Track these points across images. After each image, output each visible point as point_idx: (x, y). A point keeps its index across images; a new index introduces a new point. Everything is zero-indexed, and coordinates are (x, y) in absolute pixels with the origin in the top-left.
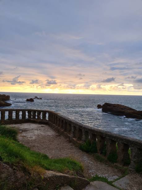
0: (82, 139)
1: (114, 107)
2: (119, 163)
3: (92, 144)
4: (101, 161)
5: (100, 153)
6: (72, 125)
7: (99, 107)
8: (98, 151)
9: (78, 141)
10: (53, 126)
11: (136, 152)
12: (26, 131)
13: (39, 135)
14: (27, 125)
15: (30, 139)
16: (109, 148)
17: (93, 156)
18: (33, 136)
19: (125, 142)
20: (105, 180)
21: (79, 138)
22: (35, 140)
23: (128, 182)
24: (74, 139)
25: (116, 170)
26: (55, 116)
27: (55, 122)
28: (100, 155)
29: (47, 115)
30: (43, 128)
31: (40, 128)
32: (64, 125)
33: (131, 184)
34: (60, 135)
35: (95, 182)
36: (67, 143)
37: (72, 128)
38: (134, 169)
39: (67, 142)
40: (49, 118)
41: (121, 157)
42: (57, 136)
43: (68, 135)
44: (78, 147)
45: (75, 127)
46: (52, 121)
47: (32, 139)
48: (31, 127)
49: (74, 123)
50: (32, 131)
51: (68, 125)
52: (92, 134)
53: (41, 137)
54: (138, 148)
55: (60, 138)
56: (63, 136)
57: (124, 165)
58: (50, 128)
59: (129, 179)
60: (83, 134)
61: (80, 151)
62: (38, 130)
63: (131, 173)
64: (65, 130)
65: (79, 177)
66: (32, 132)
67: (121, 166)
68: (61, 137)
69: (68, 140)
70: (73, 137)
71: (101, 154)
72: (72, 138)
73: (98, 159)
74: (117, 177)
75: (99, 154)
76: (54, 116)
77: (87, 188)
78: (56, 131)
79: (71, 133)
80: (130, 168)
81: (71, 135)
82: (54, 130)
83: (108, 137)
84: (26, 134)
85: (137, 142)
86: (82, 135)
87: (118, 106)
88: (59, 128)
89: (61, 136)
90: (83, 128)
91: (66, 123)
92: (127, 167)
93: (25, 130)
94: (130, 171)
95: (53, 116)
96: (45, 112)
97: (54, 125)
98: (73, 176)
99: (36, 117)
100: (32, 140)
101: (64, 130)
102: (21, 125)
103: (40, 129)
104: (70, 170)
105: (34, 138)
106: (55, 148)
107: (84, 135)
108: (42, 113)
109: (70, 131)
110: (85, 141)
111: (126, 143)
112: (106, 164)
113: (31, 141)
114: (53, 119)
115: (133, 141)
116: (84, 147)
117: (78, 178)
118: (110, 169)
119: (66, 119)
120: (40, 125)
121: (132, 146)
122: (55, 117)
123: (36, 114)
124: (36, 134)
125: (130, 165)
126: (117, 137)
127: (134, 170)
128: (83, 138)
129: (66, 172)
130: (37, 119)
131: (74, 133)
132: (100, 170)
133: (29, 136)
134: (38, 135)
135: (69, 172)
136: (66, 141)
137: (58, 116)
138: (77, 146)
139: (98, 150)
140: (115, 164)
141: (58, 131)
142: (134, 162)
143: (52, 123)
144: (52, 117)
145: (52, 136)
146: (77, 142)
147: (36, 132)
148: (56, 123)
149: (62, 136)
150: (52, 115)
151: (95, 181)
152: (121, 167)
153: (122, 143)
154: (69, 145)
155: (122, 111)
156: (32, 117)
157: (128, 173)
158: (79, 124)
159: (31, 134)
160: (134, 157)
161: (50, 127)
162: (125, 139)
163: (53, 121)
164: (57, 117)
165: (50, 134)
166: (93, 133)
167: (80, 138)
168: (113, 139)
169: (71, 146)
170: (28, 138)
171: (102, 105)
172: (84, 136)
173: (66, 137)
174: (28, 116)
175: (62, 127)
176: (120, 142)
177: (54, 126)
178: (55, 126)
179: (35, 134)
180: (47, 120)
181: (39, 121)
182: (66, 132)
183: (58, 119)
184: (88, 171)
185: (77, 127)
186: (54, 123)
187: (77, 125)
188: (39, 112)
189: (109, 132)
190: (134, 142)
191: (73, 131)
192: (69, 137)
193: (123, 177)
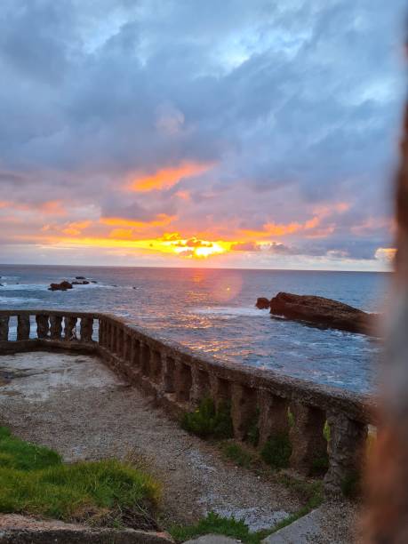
0: (191, 396)
1: (304, 303)
2: (296, 469)
3: (217, 412)
4: (240, 465)
5: (240, 439)
6: (164, 355)
7: (262, 303)
8: (237, 432)
9: (181, 402)
10: (111, 360)
11: (343, 432)
12: (26, 376)
13: (63, 389)
14: (31, 357)
15: (32, 401)
16: (266, 422)
17: (220, 448)
18: (43, 390)
19: (312, 402)
20: (236, 530)
21: (182, 392)
22: (46, 405)
23: (317, 530)
24: (168, 395)
25: (285, 492)
26: (118, 330)
27: (118, 346)
29: (96, 327)
30: (82, 364)
31: (71, 367)
32: (141, 356)
33: (326, 537)
34: (128, 386)
35: (204, 539)
36: (147, 410)
37: (164, 363)
38: (339, 485)
39: (146, 408)
40: (100, 337)
41: (300, 448)
42: (120, 389)
43: (151, 385)
44: (177, 423)
45: (171, 361)
46: (109, 346)
47: (38, 400)
48: (45, 363)
49: (169, 348)
50: (43, 376)
51: (152, 355)
52: (218, 378)
53: (68, 395)
54: (350, 420)
55: (129, 396)
56: (138, 389)
57: (310, 475)
58: (101, 365)
59: (322, 521)
60: (193, 381)
61: (183, 432)
62: (61, 372)
63: (329, 499)
64: (145, 371)
65: (132, 530)
66: (42, 379)
67: (301, 478)
68: (131, 391)
69: (150, 402)
70: (166, 392)
71: (243, 440)
72: (163, 395)
73: (233, 458)
74: (287, 516)
75: (239, 443)
76: (115, 328)
78: (118, 375)
79: (161, 377)
80: (327, 482)
81: (160, 386)
82: (114, 371)
83: (264, 385)
84: (23, 384)
85: (346, 401)
86: (192, 384)
87: (315, 301)
88: (127, 364)
89: (132, 387)
90: (192, 361)
91: (147, 348)
92: (319, 481)
93: (22, 375)
94: (327, 492)
95: (113, 329)
96: (88, 319)
97: (114, 355)
98: (105, 530)
99: (63, 334)
100: (36, 405)
101: (141, 369)
102: (11, 357)
103: (69, 370)
104: (99, 505)
105: (45, 397)
106: (106, 425)
107: (197, 383)
108: (79, 320)
109: (158, 371)
110: (198, 402)
111: (316, 405)
112: (255, 472)
113: (32, 408)
114: (113, 339)
115: (336, 396)
116: (194, 419)
117: (127, 534)
118: (266, 488)
119: (145, 337)
120: (73, 359)
121: (332, 412)
122: (118, 332)
123: (63, 324)
124: (54, 384)
125: (327, 474)
126: (290, 387)
127: (339, 488)
128: (192, 392)
129: (78, 514)
130: (65, 339)
131: (167, 377)
132: (235, 492)
133: (32, 392)
134: (61, 389)
135: (91, 513)
136: (146, 405)
137: (125, 329)
138: (175, 420)
139: (236, 429)
140: (283, 471)
141: (126, 374)
142: (340, 463)
143: (108, 351)
144: (110, 331)
145: (103, 391)
146: (175, 407)
147: (56, 380)
148: (121, 350)
149: (135, 389)
150: (111, 325)
151: (204, 534)
152: (300, 482)
153: (303, 403)
154: (152, 417)
155: (326, 315)
156: (49, 334)
157: (320, 502)
158: (182, 351)
159: (38, 384)
160: (340, 448)
161: (103, 363)
162: (313, 392)
163: (112, 343)
164: (122, 331)
165: (97, 385)
166: (221, 377)
167: (184, 395)
168: (279, 393)
169: (158, 420)
170: (25, 396)
171: (270, 300)
172: (195, 388)
173: (148, 391)
174: (38, 331)
175: (136, 361)
176: (298, 401)
177: (114, 359)
178: (118, 358)
179: (51, 385)
180: (94, 342)
181: (69, 344)
182: (147, 375)
183: (125, 338)
184: (194, 500)
185: (178, 359)
186: (115, 351)
187: (178, 353)
188: (72, 318)
190: (338, 399)
191: (166, 370)
192: (155, 392)
193: (303, 514)
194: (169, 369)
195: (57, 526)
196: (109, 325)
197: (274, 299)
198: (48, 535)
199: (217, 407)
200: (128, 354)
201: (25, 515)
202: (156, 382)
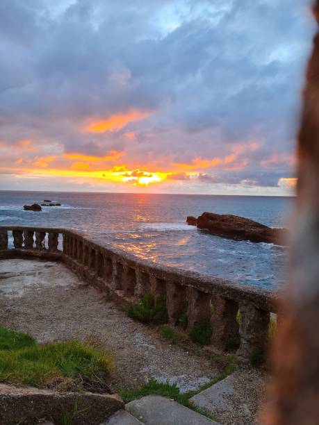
0: (136, 292)
1: (223, 220)
2: (215, 346)
3: (156, 304)
4: (174, 343)
5: (173, 324)
6: (114, 261)
7: (191, 221)
8: (171, 319)
9: (128, 297)
10: (73, 265)
11: (252, 318)
12: (6, 278)
13: (35, 288)
14: (9, 263)
15: (11, 297)
16: (193, 311)
17: (158, 331)
18: (20, 289)
19: (228, 296)
20: (170, 392)
21: (128, 289)
22: (22, 300)
23: (231, 391)
24: (118, 292)
25: (207, 363)
26: (78, 242)
27: (78, 254)
28: (174, 327)
29: (60, 239)
30: (50, 269)
31: (42, 271)
32: (96, 262)
33: (237, 395)
34: (87, 285)
35: (145, 400)
36: (102, 303)
37: (115, 267)
38: (247, 357)
40: (64, 247)
41: (219, 330)
42: (80, 287)
43: (104, 284)
44: (125, 312)
45: (120, 265)
46: (71, 254)
47: (16, 296)
48: (20, 268)
49: (118, 255)
50: (20, 278)
51: (105, 261)
52: (157, 279)
53: (39, 292)
54: (256, 308)
55: (87, 293)
56: (94, 287)
57: (226, 350)
59: (234, 384)
60: (137, 281)
61: (129, 320)
62: (34, 275)
63: (240, 368)
64: (100, 273)
65: (91, 393)
66: (18, 280)
67: (219, 352)
68: (89, 288)
69: (104, 297)
70: (117, 289)
71: (176, 325)
72: (114, 291)
73: (168, 338)
74: (208, 381)
75: (171, 327)
76: (76, 240)
77: (112, 420)
78: (78, 276)
79: (112, 278)
80: (239, 355)
81: (112, 285)
82: (76, 273)
83: (191, 284)
84: (3, 284)
85: (254, 295)
86: (136, 283)
87: (231, 219)
88: (86, 268)
89: (90, 286)
90: (137, 265)
91: (101, 256)
92: (232, 354)
93: (2, 277)
94: (239, 363)
95: (74, 241)
96: (54, 233)
97: (75, 261)
98: (71, 393)
99: (35, 245)
100: (14, 300)
101: (96, 272)
103: (39, 273)
104: (65, 376)
105: (21, 293)
106: (70, 315)
107: (140, 282)
108: (47, 234)
109: (110, 274)
110: (141, 297)
111: (231, 298)
112: (185, 349)
113: (11, 302)
114: (74, 249)
115: (246, 291)
116: (138, 310)
118: (193, 361)
120: (43, 264)
121: (243, 303)
122: (78, 244)
123: (34, 238)
124: (28, 284)
125: (239, 349)
126: (212, 284)
127: (247, 360)
128: (137, 289)
129: (49, 382)
130: (36, 249)
131: (117, 278)
132: (169, 364)
133: (10, 291)
134: (33, 288)
135: (59, 382)
136: (100, 299)
137: (83, 241)
138: (123, 310)
139: (170, 317)
140: (206, 348)
141: (84, 275)
142: (249, 341)
143: (70, 258)
144: (72, 243)
145: (67, 289)
146: (124, 301)
147: (30, 281)
148: (80, 257)
149: (92, 287)
150: (72, 238)
152: (218, 356)
153: (221, 296)
154: (105, 308)
155: (240, 229)
156: (23, 245)
157: (233, 370)
158: (128, 258)
159: (15, 284)
160: (249, 330)
161: (66, 267)
162: (229, 289)
163: (73, 252)
164: (81, 243)
165: (62, 285)
166: (159, 277)
167: (130, 291)
168: (203, 289)
169: (110, 310)
170: (7, 295)
171: (197, 218)
172: (139, 286)
173: (102, 289)
174: (14, 242)
175: (93, 265)
176: (218, 295)
177: (75, 264)
178: (78, 264)
179: (26, 284)
180: (59, 251)
181: (40, 253)
182: (101, 276)
183: (84, 248)
184: (138, 370)
185: (125, 264)
186: (76, 258)
187: (125, 259)
188: (41, 233)
189: (194, 273)
190: (248, 294)
191: (116, 273)
192: (107, 290)
193: (220, 379)
194: (118, 272)
195: (33, 391)
196: (71, 238)
197: (200, 217)
198: (26, 398)
199: (156, 300)
200: (86, 260)
201: (7, 383)
202: (108, 282)
